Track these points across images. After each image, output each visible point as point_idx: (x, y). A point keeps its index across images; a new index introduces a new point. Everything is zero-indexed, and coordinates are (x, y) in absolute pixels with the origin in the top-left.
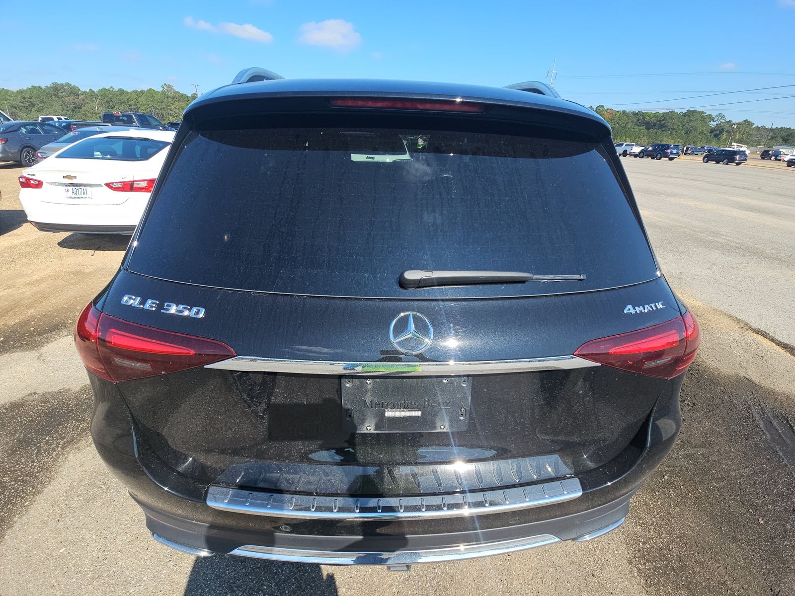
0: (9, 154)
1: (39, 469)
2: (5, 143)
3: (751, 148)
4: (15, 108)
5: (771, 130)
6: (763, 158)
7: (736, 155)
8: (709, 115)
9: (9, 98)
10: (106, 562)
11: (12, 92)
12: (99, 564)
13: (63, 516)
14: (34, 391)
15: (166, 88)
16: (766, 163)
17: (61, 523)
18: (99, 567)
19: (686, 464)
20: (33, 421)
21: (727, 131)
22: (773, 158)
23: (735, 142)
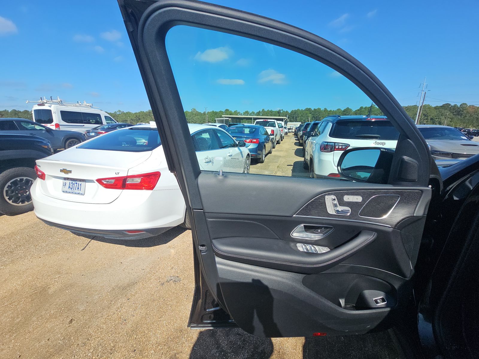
4: (133, 120)
9: (130, 116)
11: (132, 113)
15: (193, 110)
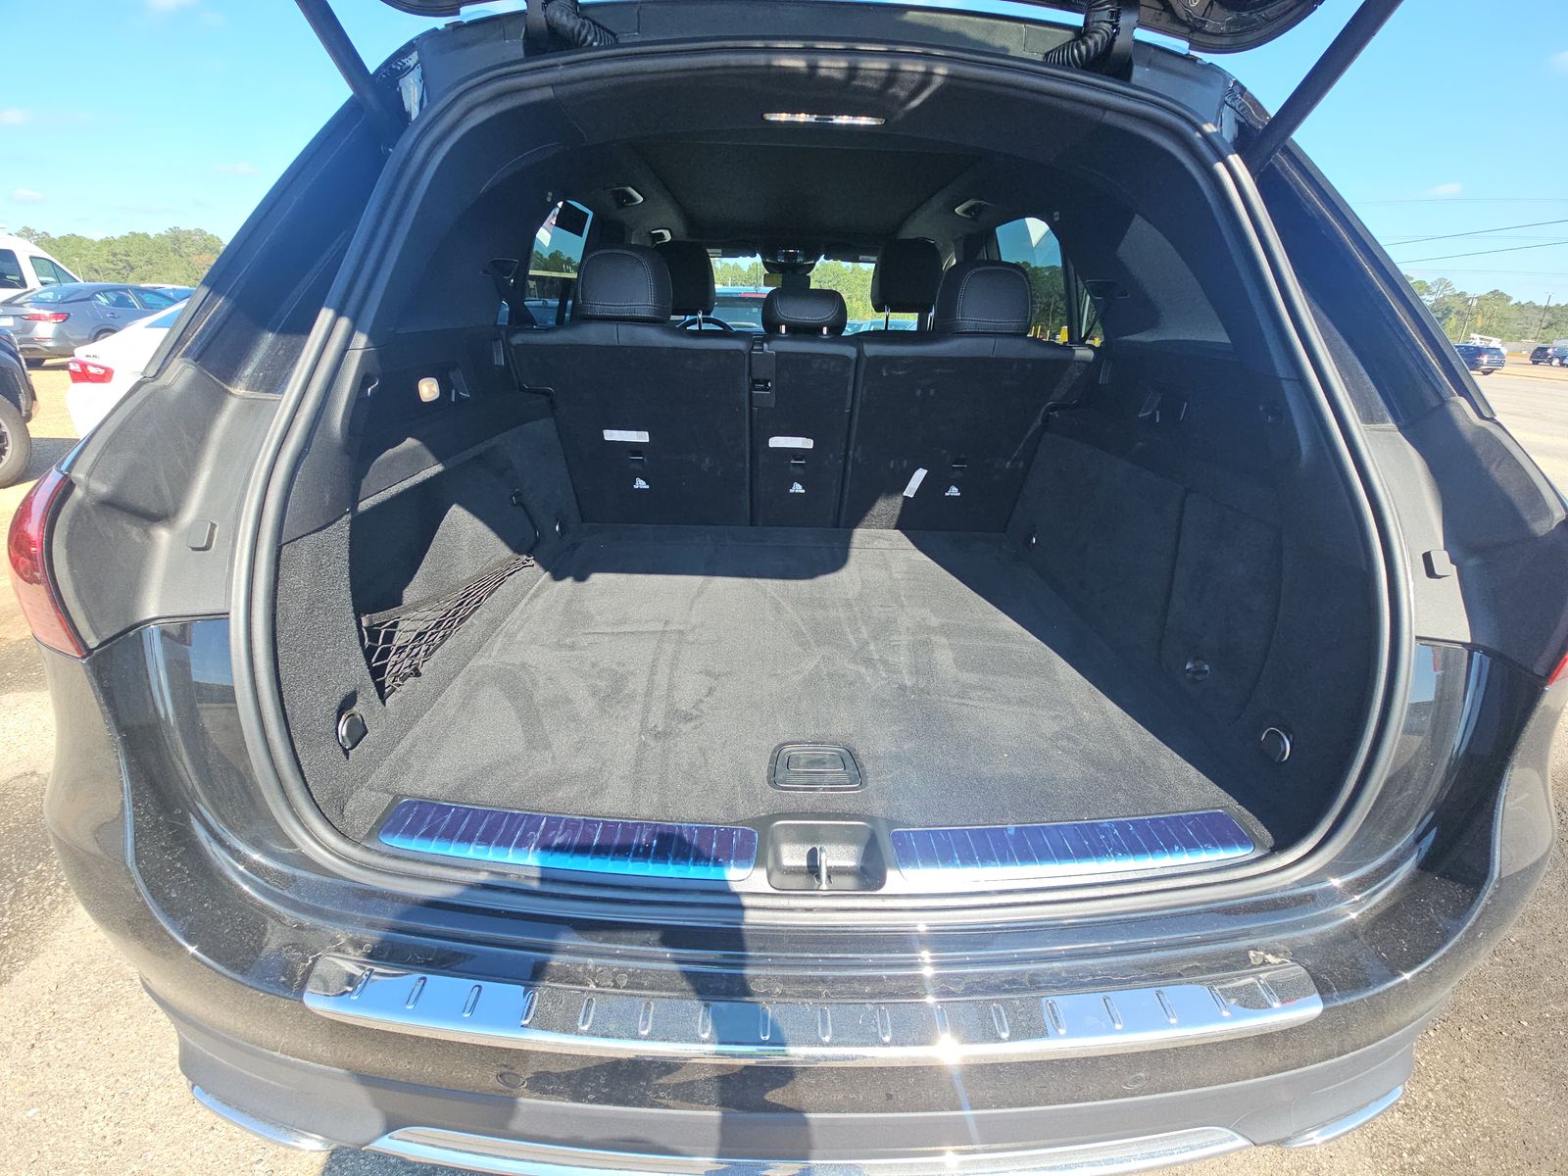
0: (70, 343)
1: (10, 930)
2: (64, 321)
3: (1509, 343)
5: (1547, 309)
6: (1535, 363)
7: (1480, 355)
8: (1420, 282)
10: (120, 1151)
11: (91, 241)
12: (105, 1153)
13: (42, 1037)
14: (32, 769)
16: (1541, 370)
17: (37, 1052)
18: (102, 1159)
19: (1487, 965)
20: (18, 829)
21: (1458, 313)
22: (1556, 362)
23: (1475, 332)
